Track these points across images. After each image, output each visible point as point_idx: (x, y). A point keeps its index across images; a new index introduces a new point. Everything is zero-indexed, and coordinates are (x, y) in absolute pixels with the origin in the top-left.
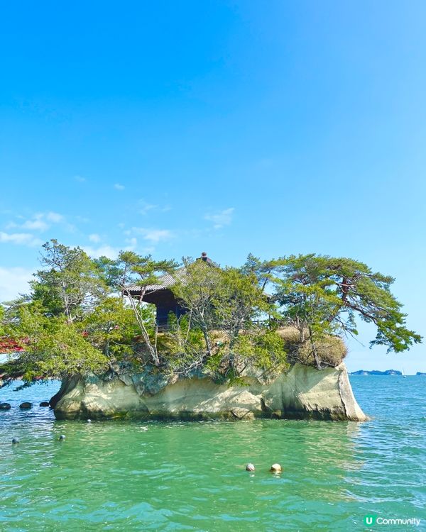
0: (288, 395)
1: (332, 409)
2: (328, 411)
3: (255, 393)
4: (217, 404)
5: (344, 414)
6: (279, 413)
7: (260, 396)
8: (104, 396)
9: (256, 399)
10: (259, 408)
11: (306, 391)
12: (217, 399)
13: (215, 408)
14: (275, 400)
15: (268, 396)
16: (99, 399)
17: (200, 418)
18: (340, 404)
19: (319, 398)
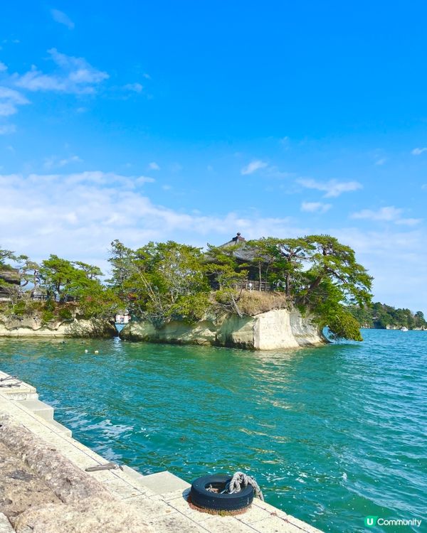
0: (228, 333)
1: (247, 343)
2: (244, 344)
3: (212, 331)
4: (191, 335)
5: (253, 346)
6: (224, 344)
7: (215, 333)
8: (141, 328)
9: (212, 334)
10: (214, 339)
11: (237, 331)
12: (192, 333)
13: (188, 337)
14: (223, 335)
15: (219, 333)
16: (137, 330)
17: (180, 343)
18: (251, 340)
19: (242, 336)
